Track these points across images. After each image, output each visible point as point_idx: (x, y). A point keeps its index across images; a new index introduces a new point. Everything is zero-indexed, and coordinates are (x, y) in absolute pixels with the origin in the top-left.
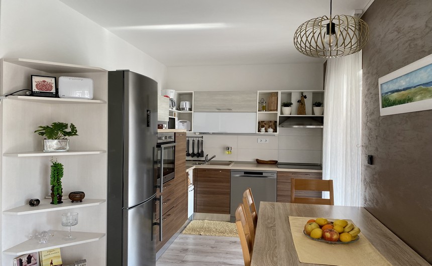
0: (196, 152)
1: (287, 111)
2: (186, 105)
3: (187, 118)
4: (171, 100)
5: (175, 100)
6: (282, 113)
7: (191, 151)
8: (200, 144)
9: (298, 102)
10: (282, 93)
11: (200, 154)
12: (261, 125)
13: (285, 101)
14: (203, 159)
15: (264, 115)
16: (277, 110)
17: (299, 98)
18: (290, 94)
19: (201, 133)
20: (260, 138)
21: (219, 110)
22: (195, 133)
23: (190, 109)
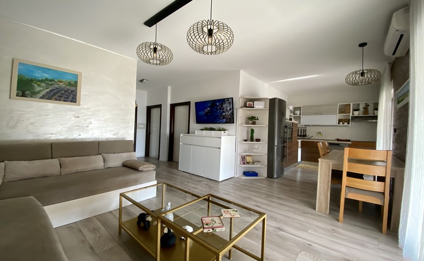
0: (302, 134)
1: (356, 113)
2: (298, 112)
3: (298, 118)
4: (291, 110)
5: (292, 110)
6: (353, 114)
7: (300, 134)
8: (305, 131)
9: (364, 108)
10: (353, 104)
11: (305, 136)
12: (340, 121)
13: (355, 108)
14: (306, 138)
15: (342, 116)
16: (350, 113)
17: (364, 106)
18: (359, 105)
19: (305, 125)
20: (339, 128)
21: (316, 114)
22: (302, 125)
23: (300, 114)
